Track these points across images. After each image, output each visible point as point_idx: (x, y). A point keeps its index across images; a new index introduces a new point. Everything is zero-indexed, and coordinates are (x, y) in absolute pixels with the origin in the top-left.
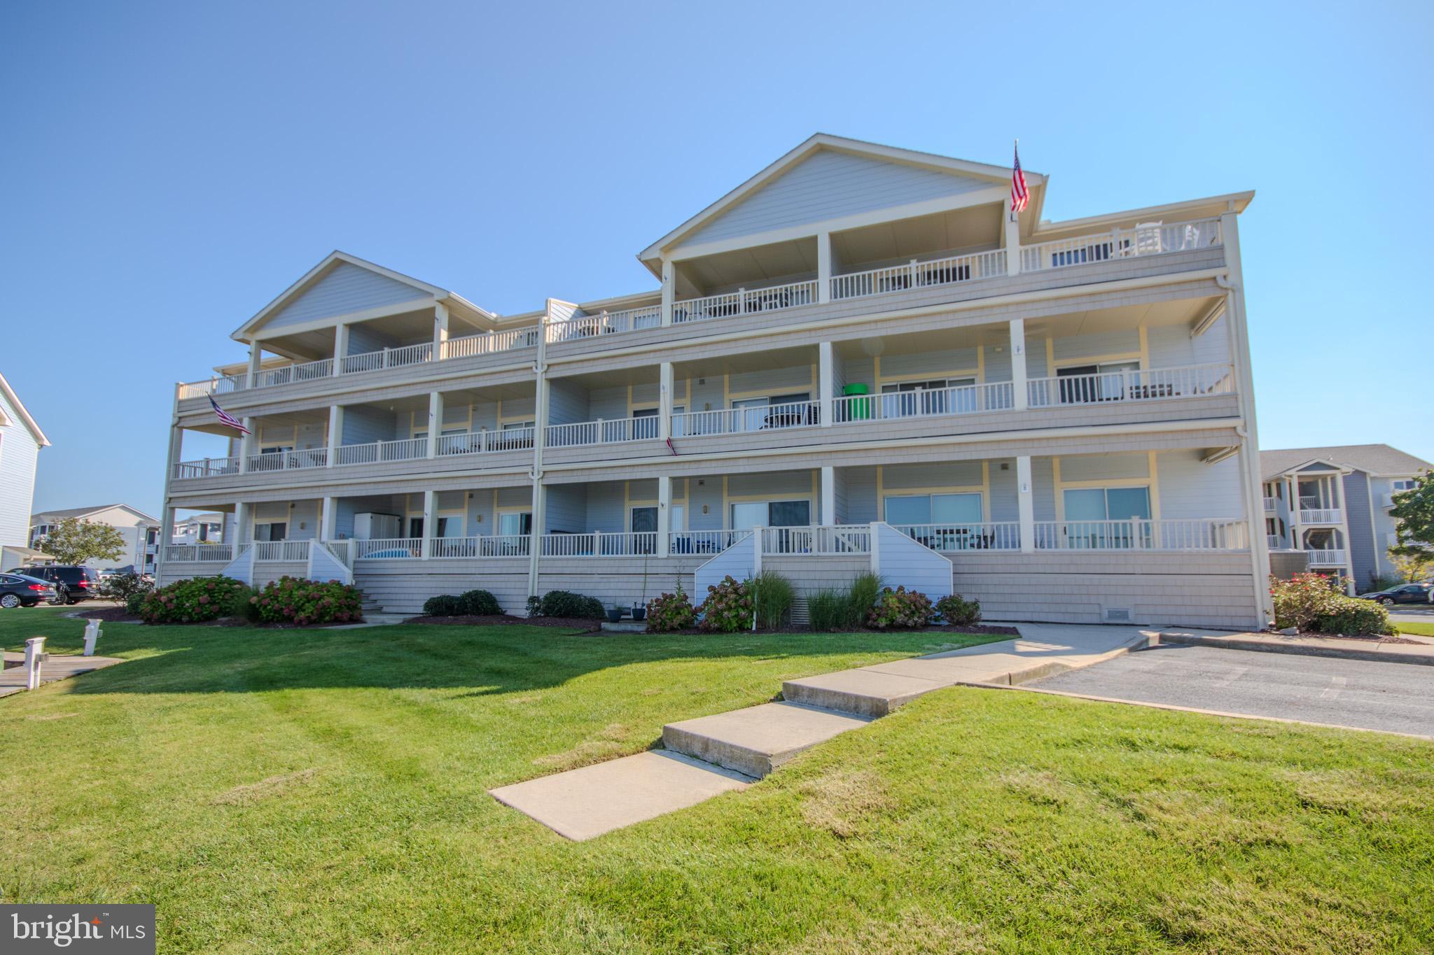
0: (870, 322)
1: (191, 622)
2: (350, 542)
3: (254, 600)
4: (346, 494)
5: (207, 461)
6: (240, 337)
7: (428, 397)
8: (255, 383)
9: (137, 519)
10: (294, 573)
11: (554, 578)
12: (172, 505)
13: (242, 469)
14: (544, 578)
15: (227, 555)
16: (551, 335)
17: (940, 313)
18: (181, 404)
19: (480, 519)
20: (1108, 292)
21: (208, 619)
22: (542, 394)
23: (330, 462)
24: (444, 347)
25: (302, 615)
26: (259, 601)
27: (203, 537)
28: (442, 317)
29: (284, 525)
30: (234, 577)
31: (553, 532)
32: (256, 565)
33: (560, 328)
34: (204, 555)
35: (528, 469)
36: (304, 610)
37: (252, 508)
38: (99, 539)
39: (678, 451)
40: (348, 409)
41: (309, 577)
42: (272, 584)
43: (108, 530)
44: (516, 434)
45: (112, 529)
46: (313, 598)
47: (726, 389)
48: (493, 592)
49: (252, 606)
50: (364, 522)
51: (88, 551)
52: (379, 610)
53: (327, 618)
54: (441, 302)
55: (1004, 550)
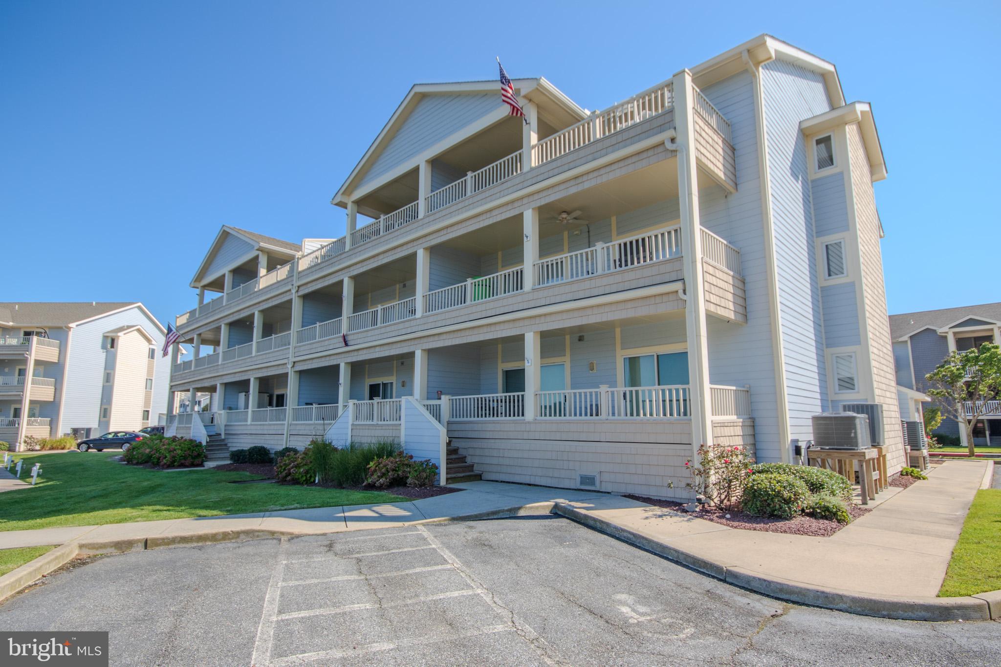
0: (443, 229)
4: (225, 381)
5: (184, 363)
6: (195, 286)
7: (254, 314)
12: (173, 390)
13: (193, 367)
16: (303, 264)
22: (295, 307)
24: (262, 280)
28: (263, 260)
31: (305, 404)
35: (287, 361)
54: (262, 250)
55: (516, 418)
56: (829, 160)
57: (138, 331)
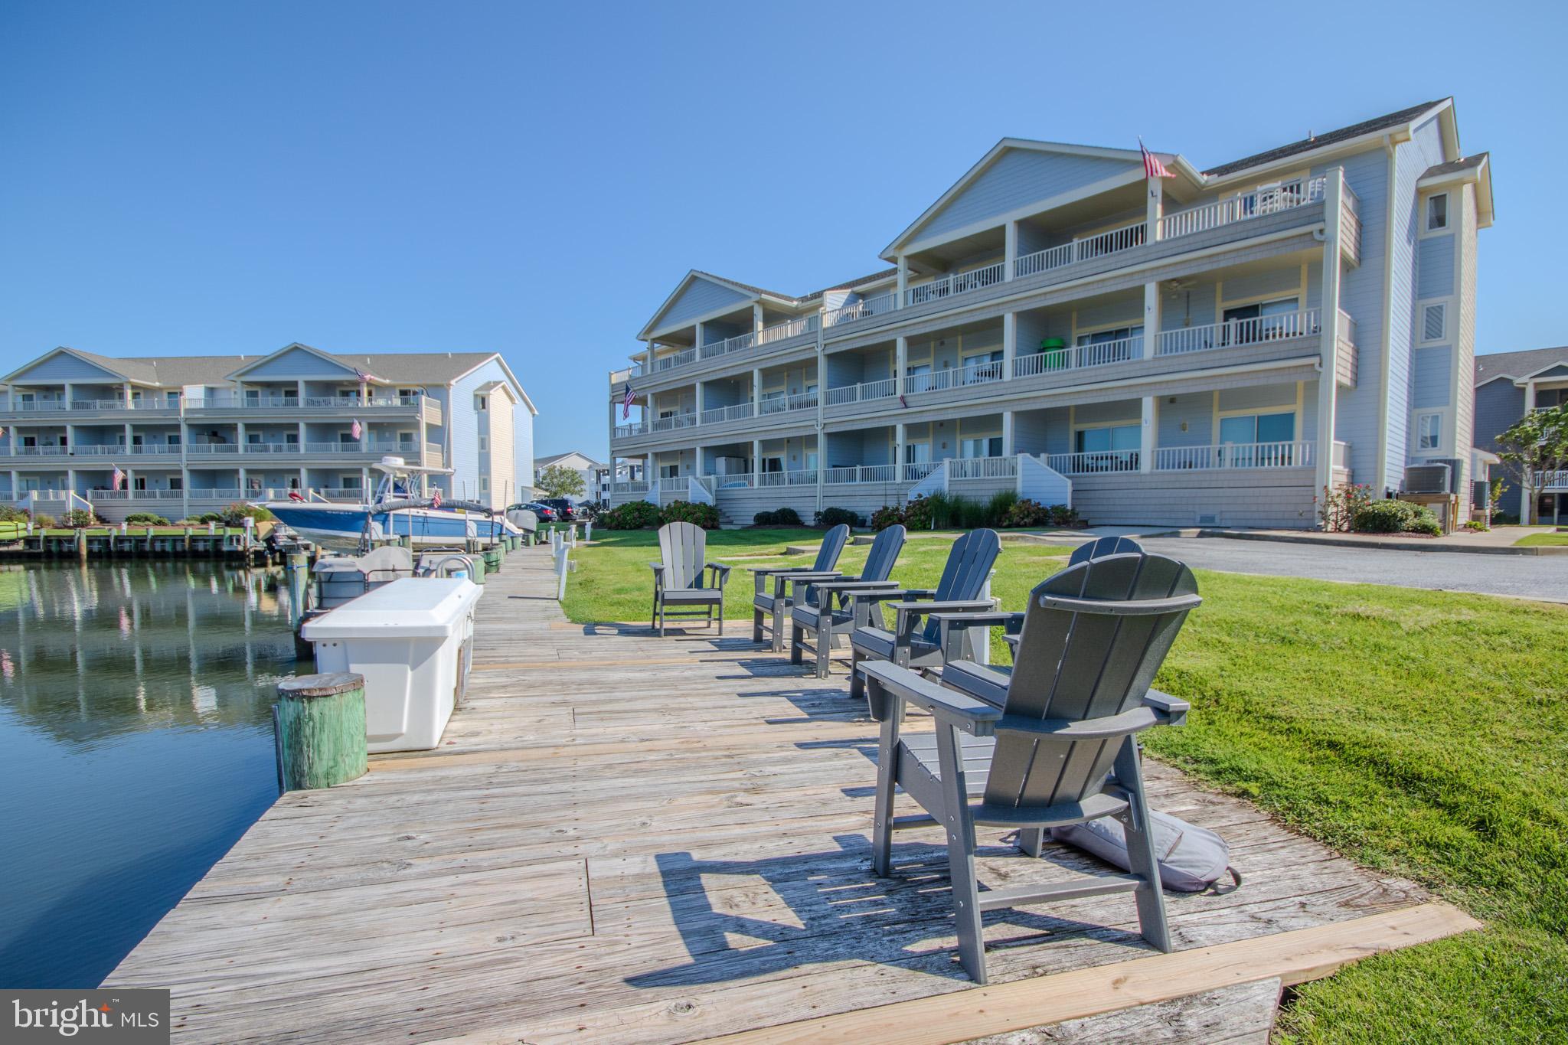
0: (1040, 295)
1: (631, 529)
2: (712, 477)
3: (661, 514)
4: (709, 445)
5: (630, 425)
6: (641, 338)
7: (752, 372)
8: (653, 370)
9: (589, 464)
10: (682, 498)
11: (832, 499)
12: (614, 455)
13: (650, 428)
14: (826, 499)
15: (646, 488)
16: (828, 321)
17: (1093, 283)
18: (613, 387)
19: (794, 458)
20: (1225, 253)
21: (639, 527)
22: (822, 366)
23: (698, 423)
24: (761, 336)
26: (664, 515)
27: (632, 477)
28: (759, 313)
29: (677, 467)
30: (650, 502)
31: (834, 466)
32: (661, 493)
33: (834, 314)
34: (634, 489)
35: (814, 422)
37: (656, 455)
39: (909, 405)
40: (706, 384)
41: (690, 500)
42: (669, 505)
43: (574, 473)
44: (804, 396)
46: (691, 514)
47: (960, 349)
48: (795, 509)
49: (661, 518)
50: (721, 463)
52: (731, 523)
54: (757, 302)
55: (1129, 471)
56: (1440, 221)
57: (504, 388)
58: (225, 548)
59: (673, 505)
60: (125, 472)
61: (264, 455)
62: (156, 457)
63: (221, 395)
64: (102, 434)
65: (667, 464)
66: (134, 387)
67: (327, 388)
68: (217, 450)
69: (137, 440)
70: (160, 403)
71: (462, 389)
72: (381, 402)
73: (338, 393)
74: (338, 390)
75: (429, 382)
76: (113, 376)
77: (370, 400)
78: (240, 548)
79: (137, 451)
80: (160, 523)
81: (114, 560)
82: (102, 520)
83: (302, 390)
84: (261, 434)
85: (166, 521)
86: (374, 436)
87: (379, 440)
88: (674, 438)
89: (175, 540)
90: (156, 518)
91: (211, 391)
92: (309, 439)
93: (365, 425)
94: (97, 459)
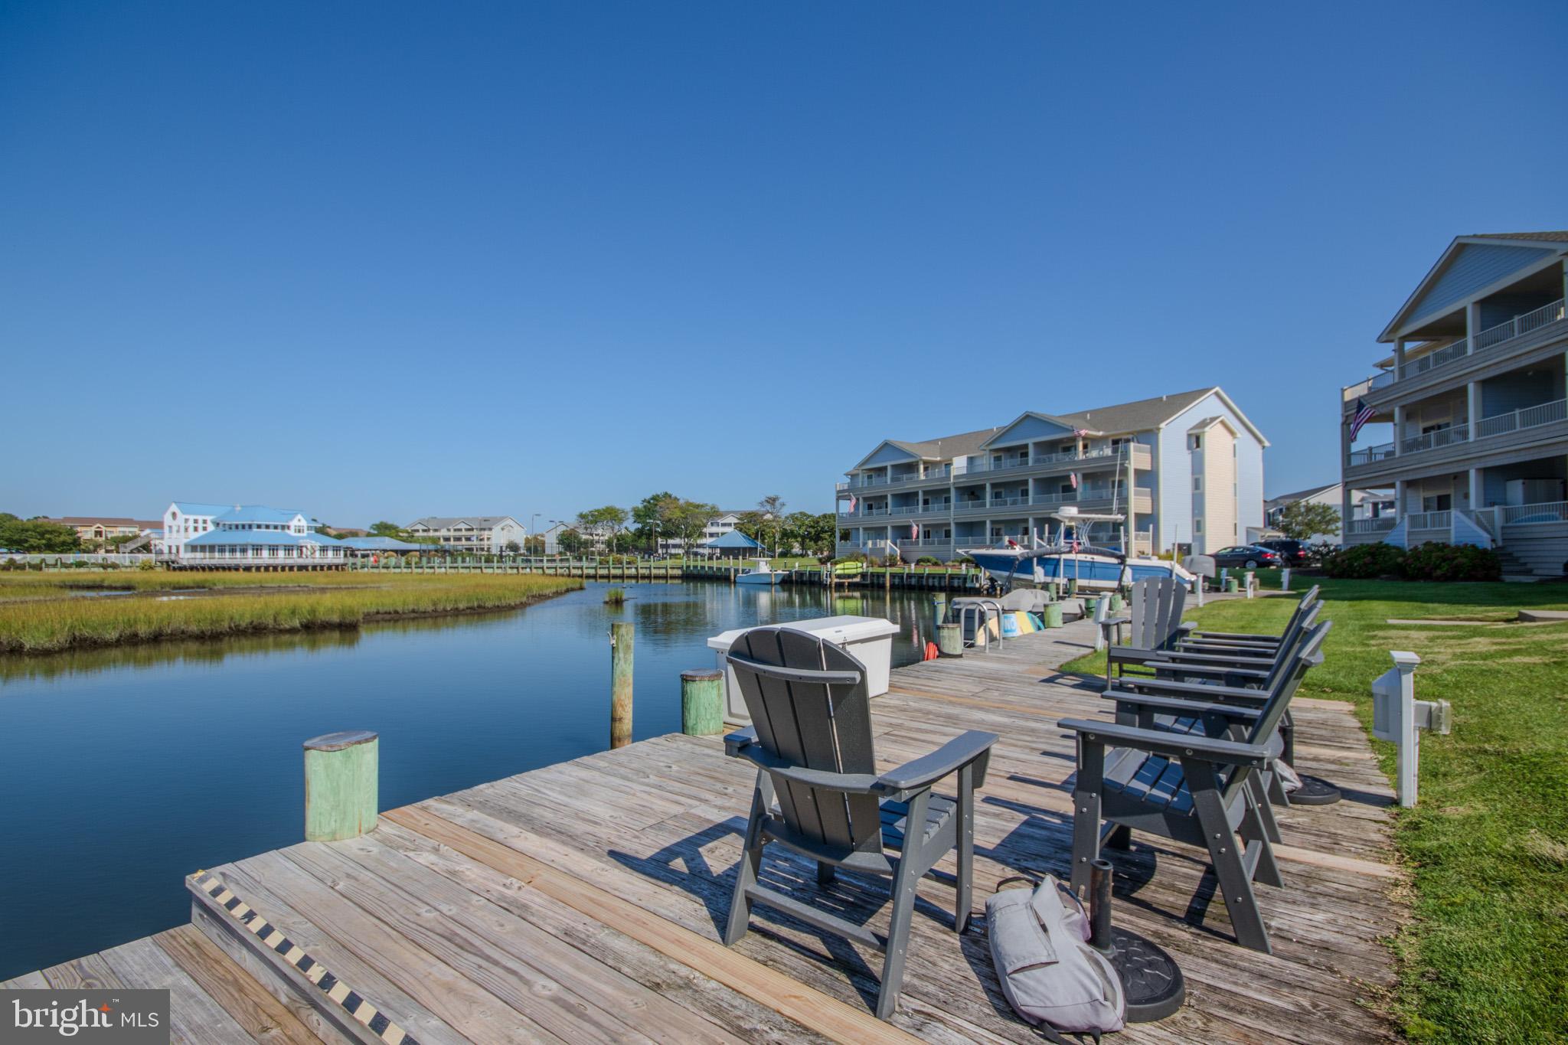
1: (1359, 577)
2: (1498, 509)
3: (1400, 560)
5: (1371, 449)
6: (1385, 339)
8: (1402, 376)
10: (1436, 539)
12: (1349, 488)
13: (1398, 450)
15: (1392, 528)
18: (1346, 405)
23: (1472, 437)
25: (1439, 572)
26: (1404, 561)
27: (1376, 514)
29: (1448, 497)
30: (1392, 543)
32: (1409, 533)
34: (1374, 529)
36: (1440, 569)
38: (1319, 518)
40: (1484, 384)
41: (1453, 541)
42: (1416, 548)
45: (1329, 508)
46: (1448, 559)
49: (1399, 565)
50: (1518, 488)
51: (1311, 528)
53: (1461, 575)
57: (1222, 422)
58: (968, 585)
59: (1421, 547)
60: (918, 526)
61: (1004, 508)
62: (936, 514)
63: (978, 462)
64: (906, 499)
65: (1433, 494)
66: (925, 463)
67: (1051, 447)
68: (973, 506)
69: (926, 502)
70: (938, 473)
71: (1173, 432)
72: (1094, 454)
73: (1060, 450)
74: (1061, 446)
75: (1139, 428)
76: (912, 456)
77: (1085, 453)
78: (977, 585)
79: (925, 510)
80: (936, 564)
81: (906, 591)
82: (905, 561)
83: (1031, 450)
84: (1002, 490)
85: (940, 562)
86: (1089, 486)
87: (1093, 488)
88: (1436, 459)
89: (941, 577)
90: (934, 560)
91: (971, 460)
92: (1036, 493)
93: (1079, 476)
94: (902, 517)
